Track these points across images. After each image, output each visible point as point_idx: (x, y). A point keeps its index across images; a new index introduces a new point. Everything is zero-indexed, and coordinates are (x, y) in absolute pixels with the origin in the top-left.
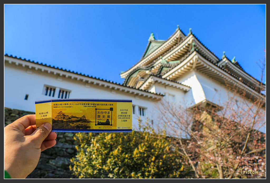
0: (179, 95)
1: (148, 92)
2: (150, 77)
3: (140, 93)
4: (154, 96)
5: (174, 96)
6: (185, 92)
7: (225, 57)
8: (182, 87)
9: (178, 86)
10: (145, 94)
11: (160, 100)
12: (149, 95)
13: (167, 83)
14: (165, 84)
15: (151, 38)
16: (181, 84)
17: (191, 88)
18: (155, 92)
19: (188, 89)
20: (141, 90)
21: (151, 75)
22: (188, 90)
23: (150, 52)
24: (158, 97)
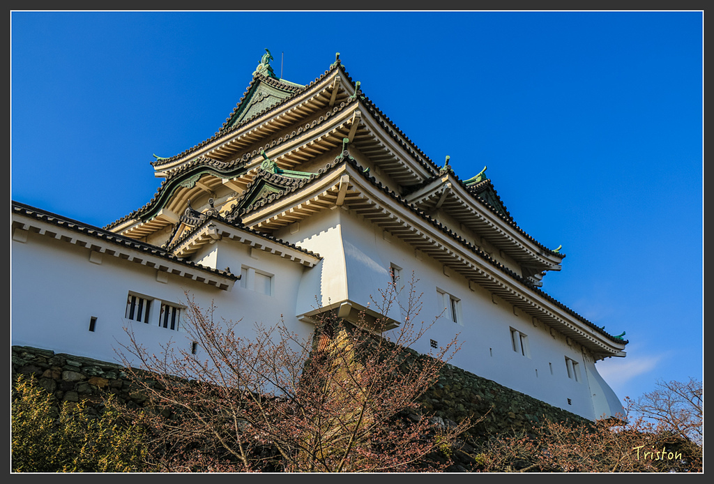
0: (284, 276)
1: (192, 265)
2: (207, 221)
3: (171, 267)
4: (208, 278)
5: (270, 277)
6: (306, 268)
7: (449, 171)
8: (295, 255)
9: (285, 251)
10: (184, 270)
11: (224, 287)
12: (196, 274)
13: (255, 240)
14: (247, 242)
15: (262, 68)
16: (293, 246)
17: (321, 259)
18: (213, 267)
19: (312, 261)
20: (175, 260)
21: (211, 218)
22: (311, 265)
23: (249, 116)
24: (219, 281)
